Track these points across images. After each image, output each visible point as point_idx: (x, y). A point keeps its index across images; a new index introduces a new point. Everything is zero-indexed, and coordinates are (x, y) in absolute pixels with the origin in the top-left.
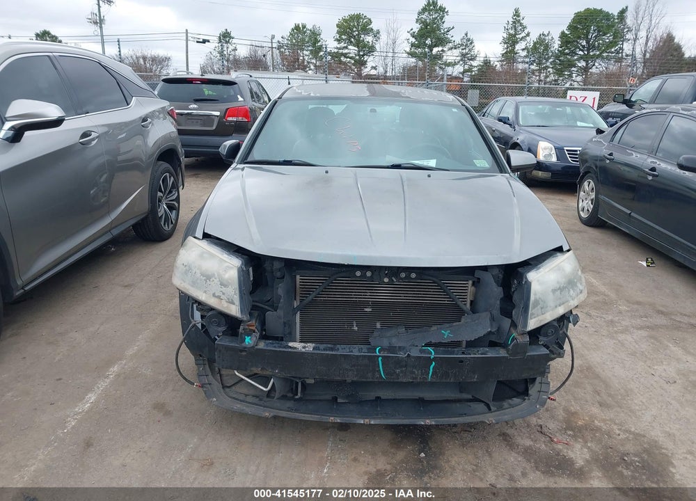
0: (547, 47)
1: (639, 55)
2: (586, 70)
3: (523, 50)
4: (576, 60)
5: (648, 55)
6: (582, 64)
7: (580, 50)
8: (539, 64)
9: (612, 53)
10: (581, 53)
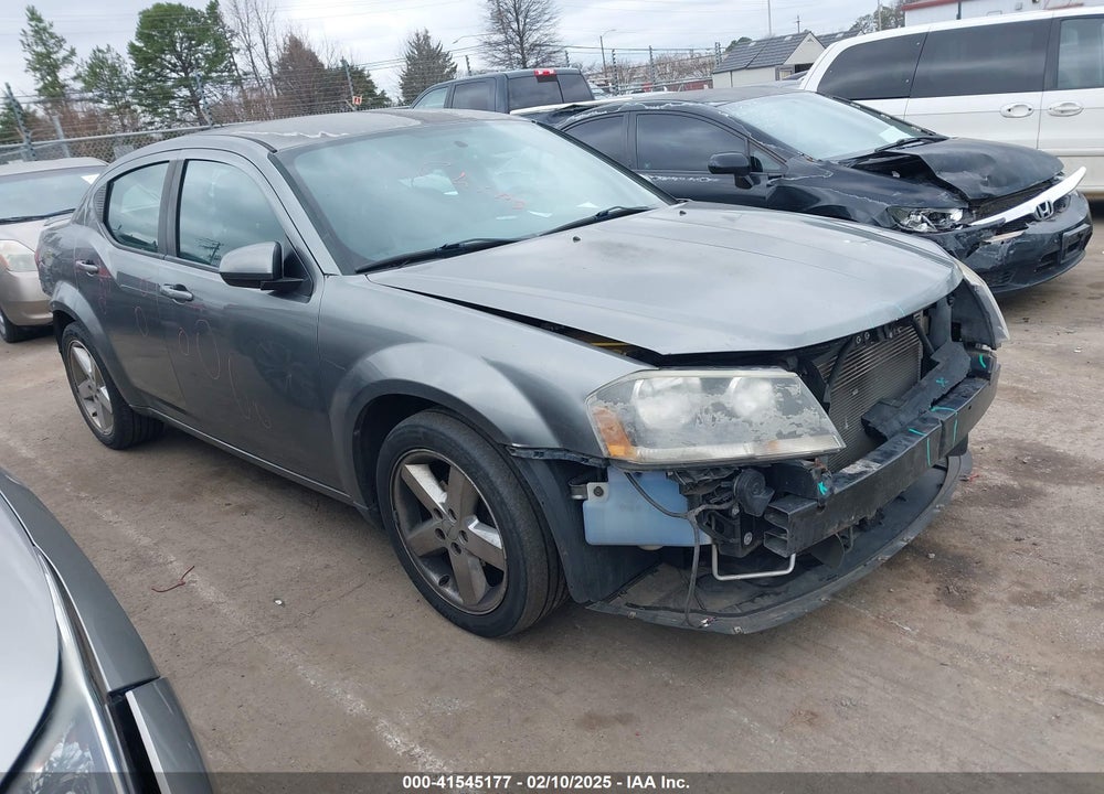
0: (115, 71)
1: (263, 71)
2: (193, 102)
3: (75, 78)
4: (173, 87)
5: (275, 71)
6: (185, 92)
7: (172, 71)
8: (113, 99)
9: (222, 71)
10: (174, 75)
